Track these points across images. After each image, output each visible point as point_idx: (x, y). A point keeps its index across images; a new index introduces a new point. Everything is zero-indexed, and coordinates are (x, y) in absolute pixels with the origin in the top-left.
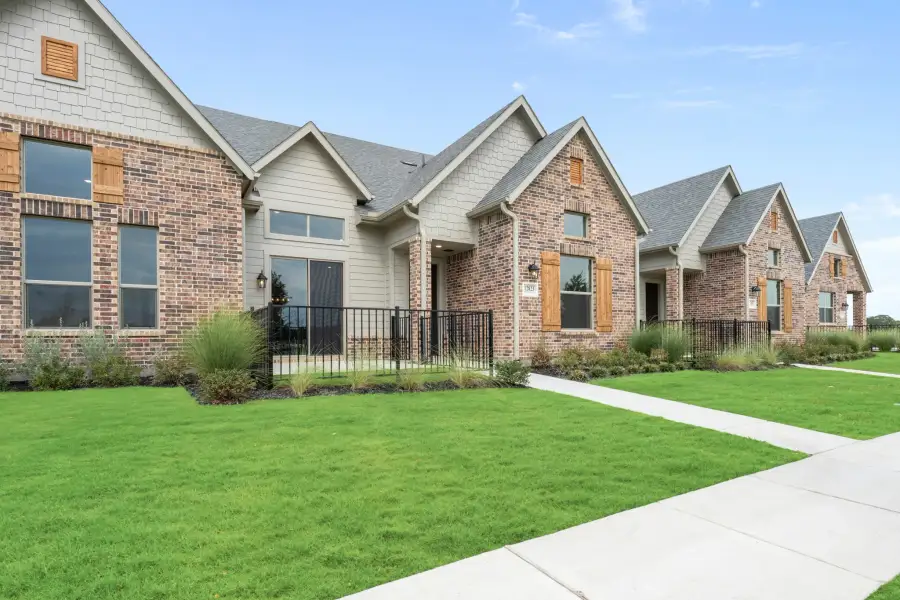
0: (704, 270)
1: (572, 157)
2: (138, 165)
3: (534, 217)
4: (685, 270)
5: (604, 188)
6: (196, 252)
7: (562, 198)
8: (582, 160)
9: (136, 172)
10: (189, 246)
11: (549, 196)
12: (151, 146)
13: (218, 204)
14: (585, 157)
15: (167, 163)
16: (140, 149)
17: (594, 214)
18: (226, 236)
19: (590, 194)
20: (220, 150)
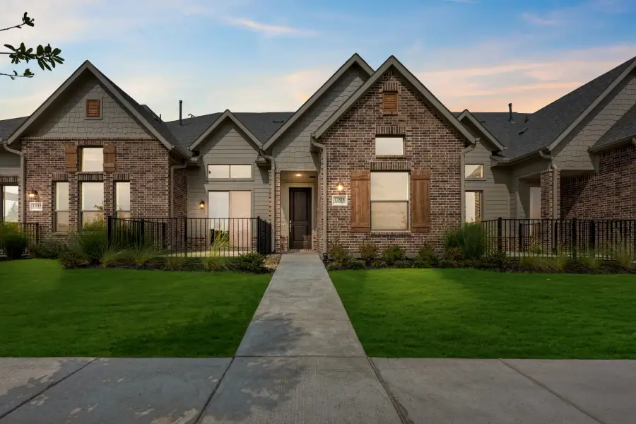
0: (598, 170)
1: (383, 92)
2: (122, 152)
3: (344, 145)
4: (562, 172)
5: (422, 110)
6: (146, 192)
7: (374, 126)
8: (397, 92)
9: (120, 155)
10: (143, 189)
11: (361, 126)
12: (127, 141)
13: (156, 165)
14: (399, 89)
15: (133, 148)
16: (123, 143)
17: (409, 134)
18: (160, 182)
19: (405, 117)
20: (155, 137)
